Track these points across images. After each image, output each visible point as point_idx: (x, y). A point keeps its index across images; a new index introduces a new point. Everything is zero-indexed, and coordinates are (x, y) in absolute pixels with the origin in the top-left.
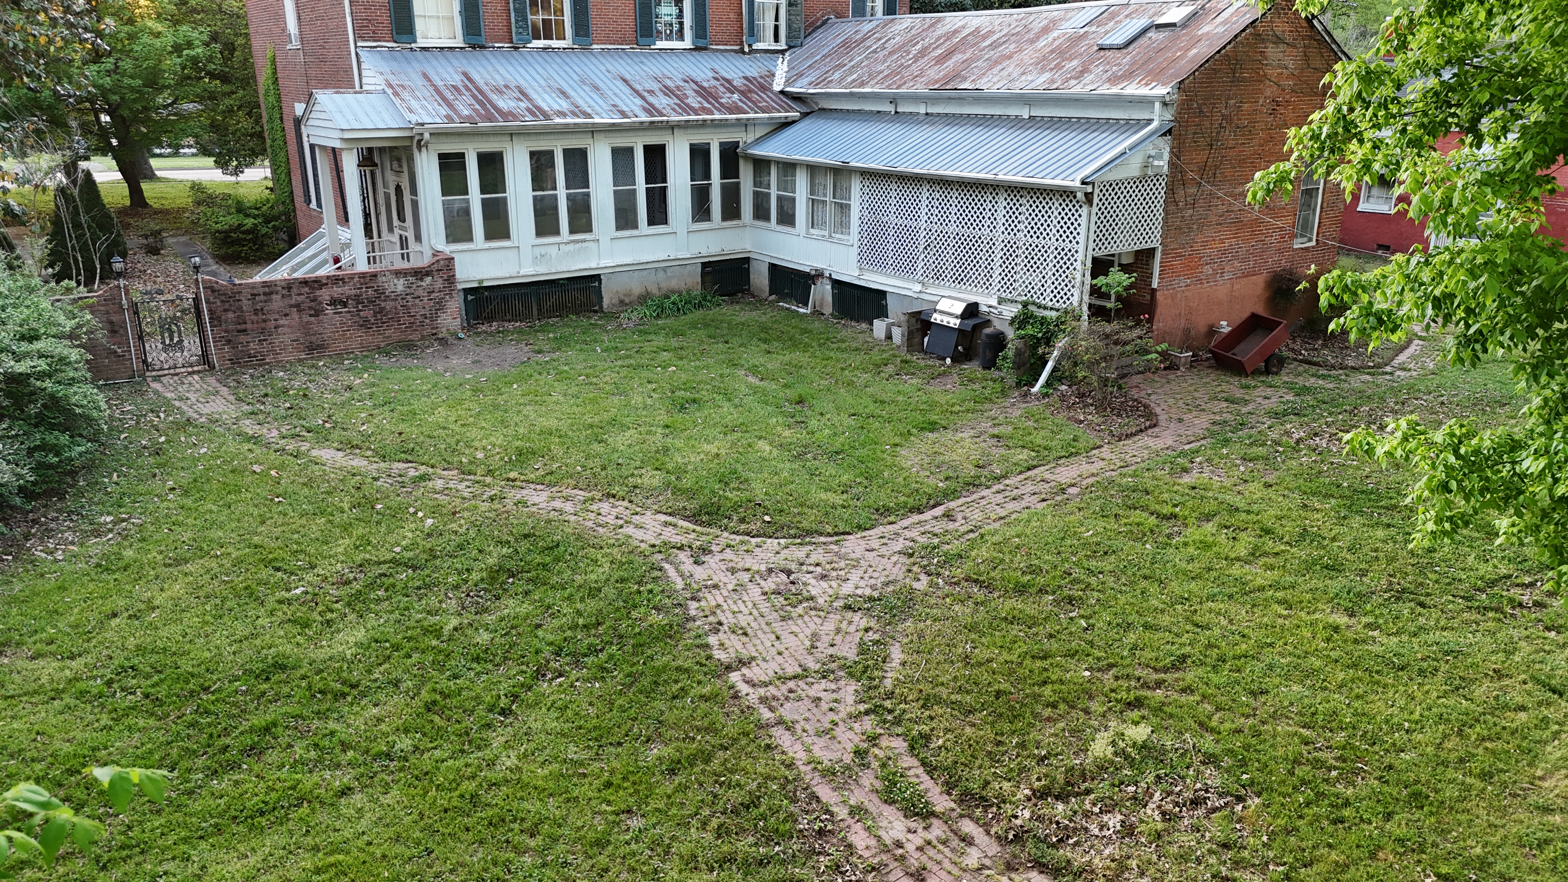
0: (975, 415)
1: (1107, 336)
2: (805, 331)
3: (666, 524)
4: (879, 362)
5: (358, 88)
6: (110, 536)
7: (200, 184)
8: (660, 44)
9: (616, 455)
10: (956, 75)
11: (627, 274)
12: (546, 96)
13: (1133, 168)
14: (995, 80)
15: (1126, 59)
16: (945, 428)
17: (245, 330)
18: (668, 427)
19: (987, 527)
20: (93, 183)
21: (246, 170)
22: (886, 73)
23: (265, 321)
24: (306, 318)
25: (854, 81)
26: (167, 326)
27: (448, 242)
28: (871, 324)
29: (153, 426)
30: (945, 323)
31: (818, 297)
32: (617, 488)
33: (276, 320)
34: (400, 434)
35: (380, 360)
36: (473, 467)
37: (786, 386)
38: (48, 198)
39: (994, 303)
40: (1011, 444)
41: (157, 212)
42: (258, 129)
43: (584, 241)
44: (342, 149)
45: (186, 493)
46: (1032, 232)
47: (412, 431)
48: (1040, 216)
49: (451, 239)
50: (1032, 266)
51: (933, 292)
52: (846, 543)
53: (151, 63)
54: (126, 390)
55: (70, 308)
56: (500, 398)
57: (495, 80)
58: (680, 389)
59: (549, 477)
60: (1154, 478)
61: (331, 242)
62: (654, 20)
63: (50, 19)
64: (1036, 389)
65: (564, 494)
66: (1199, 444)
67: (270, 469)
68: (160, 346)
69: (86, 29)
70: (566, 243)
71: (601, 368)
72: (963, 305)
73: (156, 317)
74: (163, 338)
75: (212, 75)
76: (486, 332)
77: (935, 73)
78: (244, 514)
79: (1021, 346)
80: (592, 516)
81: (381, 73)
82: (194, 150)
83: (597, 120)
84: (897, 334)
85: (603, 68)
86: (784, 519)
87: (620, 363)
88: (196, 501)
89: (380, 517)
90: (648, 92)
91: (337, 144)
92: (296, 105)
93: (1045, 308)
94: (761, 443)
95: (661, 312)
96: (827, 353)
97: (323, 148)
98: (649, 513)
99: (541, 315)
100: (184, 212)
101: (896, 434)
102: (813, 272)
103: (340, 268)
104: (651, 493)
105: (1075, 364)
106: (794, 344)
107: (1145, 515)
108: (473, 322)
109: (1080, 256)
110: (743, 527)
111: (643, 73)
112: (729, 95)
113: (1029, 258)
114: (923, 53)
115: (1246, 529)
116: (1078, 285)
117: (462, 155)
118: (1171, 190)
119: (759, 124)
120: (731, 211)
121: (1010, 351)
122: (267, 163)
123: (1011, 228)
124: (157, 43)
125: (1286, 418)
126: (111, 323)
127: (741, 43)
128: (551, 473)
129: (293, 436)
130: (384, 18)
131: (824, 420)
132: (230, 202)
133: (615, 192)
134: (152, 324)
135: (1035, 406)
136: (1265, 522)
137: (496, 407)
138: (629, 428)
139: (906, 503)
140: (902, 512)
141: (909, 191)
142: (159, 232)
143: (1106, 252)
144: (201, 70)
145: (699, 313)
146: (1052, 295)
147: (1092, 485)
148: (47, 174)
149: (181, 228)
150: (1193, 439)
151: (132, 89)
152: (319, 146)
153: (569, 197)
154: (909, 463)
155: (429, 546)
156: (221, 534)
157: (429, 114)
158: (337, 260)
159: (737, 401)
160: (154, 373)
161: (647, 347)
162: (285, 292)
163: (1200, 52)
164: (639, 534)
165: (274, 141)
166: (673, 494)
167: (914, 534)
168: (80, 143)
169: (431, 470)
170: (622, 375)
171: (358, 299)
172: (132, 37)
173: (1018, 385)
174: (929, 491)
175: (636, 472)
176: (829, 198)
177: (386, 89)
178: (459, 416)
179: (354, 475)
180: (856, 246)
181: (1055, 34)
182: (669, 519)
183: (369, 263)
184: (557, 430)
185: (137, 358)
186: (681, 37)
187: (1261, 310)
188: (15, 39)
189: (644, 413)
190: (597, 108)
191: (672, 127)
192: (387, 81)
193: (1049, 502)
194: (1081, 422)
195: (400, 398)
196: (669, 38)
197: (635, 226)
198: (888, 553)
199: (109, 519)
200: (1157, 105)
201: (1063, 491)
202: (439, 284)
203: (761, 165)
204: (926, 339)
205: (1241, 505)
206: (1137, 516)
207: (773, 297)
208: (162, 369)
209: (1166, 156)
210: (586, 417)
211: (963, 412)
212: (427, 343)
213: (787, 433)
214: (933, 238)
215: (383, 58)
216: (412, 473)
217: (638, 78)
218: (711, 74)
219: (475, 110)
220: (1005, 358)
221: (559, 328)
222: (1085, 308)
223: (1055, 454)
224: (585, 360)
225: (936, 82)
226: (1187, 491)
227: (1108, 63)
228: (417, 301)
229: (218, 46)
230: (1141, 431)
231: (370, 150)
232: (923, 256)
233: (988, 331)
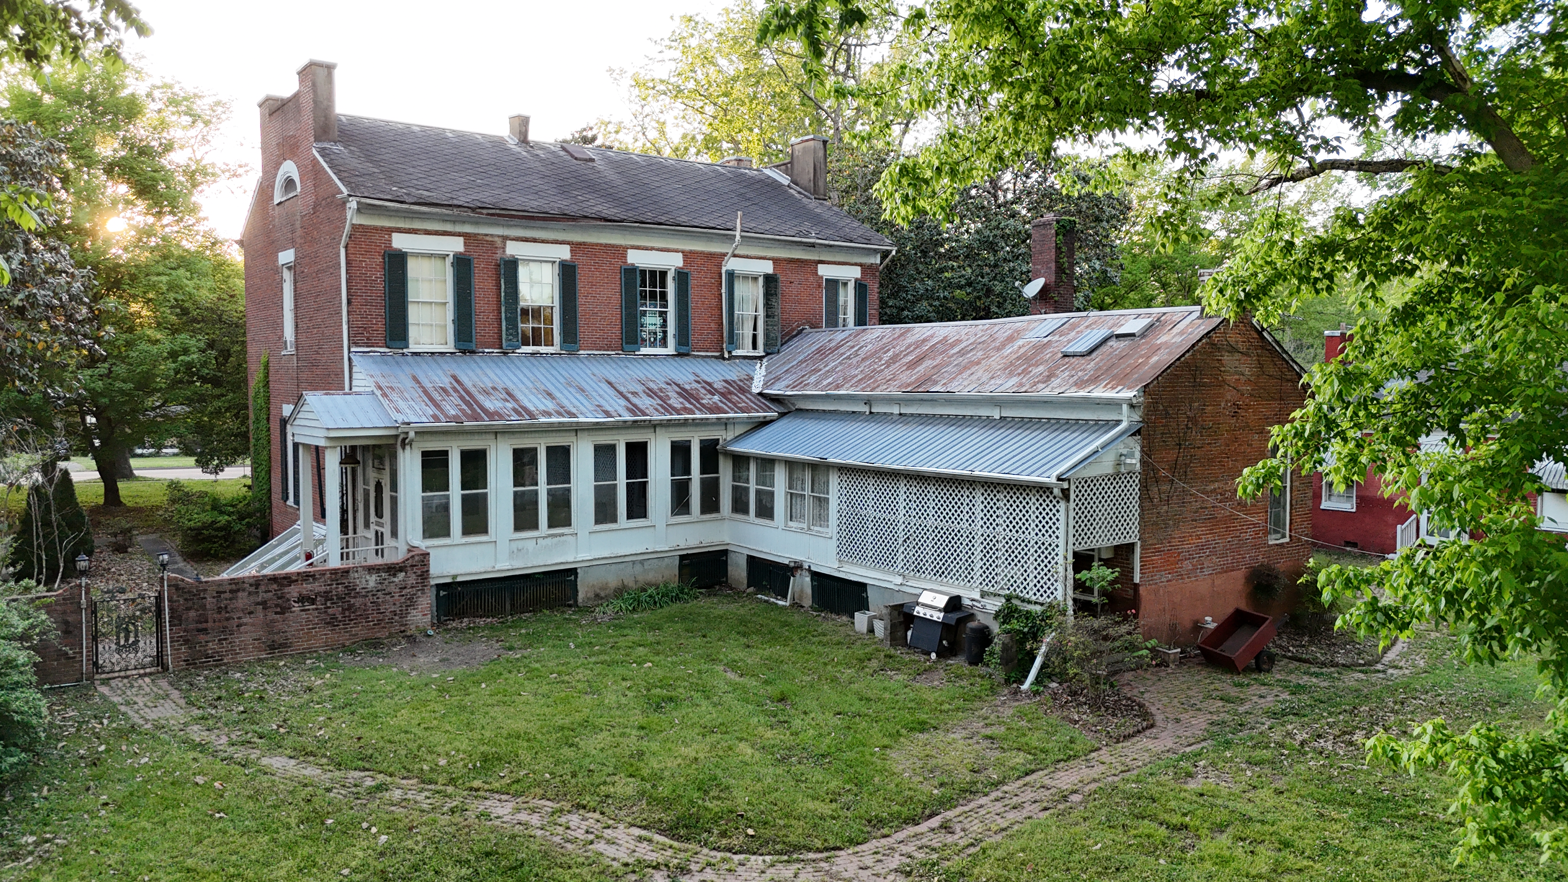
0: (965, 714)
1: (1096, 632)
2: (786, 624)
3: (640, 839)
4: (863, 657)
5: (347, 390)
6: (30, 859)
7: (178, 482)
8: (644, 351)
9: (588, 760)
10: (927, 379)
11: (604, 568)
12: (532, 397)
13: (1106, 466)
14: (965, 383)
15: (1090, 365)
16: (935, 728)
17: (206, 629)
18: (643, 728)
19: (988, 840)
20: (70, 481)
21: (226, 469)
22: (859, 377)
23: (228, 619)
24: (271, 616)
25: (829, 384)
26: (124, 626)
27: (424, 537)
28: (853, 617)
29: (94, 733)
30: (928, 617)
31: (797, 589)
32: (588, 798)
33: (239, 618)
34: (359, 739)
35: (345, 659)
36: (434, 776)
37: (767, 682)
38: (20, 497)
39: (977, 596)
40: (1005, 746)
41: (129, 510)
42: (243, 429)
43: (563, 535)
44: (326, 447)
45: (120, 809)
46: (1011, 527)
47: (371, 736)
48: (1017, 511)
49: (427, 535)
50: (1013, 558)
51: (914, 584)
52: (838, 861)
53: (145, 368)
54: (71, 694)
55: (25, 608)
56: (467, 698)
57: (484, 383)
58: (656, 687)
59: (515, 786)
60: (1159, 784)
61: (305, 538)
62: (639, 329)
63: (51, 327)
64: (1025, 686)
65: (531, 805)
66: (1200, 746)
67: (214, 780)
68: (114, 647)
69: (85, 336)
70: (544, 538)
71: (573, 665)
72: (946, 598)
73: (114, 616)
74: (118, 638)
75: (204, 380)
76: (456, 629)
77: (907, 377)
78: (179, 832)
79: (1007, 641)
80: (560, 830)
81: (372, 376)
82: (176, 451)
83: (582, 419)
84: (880, 628)
85: (589, 372)
86: (769, 833)
87: (593, 659)
88: (129, 818)
89: (330, 834)
90: (632, 393)
91: (322, 443)
92: (285, 406)
93: (1029, 602)
94: (742, 745)
95: (637, 605)
96: (809, 647)
97: (307, 446)
98: (621, 826)
99: (515, 610)
100: (157, 510)
101: (884, 735)
102: (792, 565)
103: (311, 564)
104: (624, 803)
105: (1065, 661)
106: (773, 638)
107: (1154, 825)
108: (443, 618)
109: (1061, 551)
110: (724, 841)
111: (627, 376)
112: (709, 396)
113: (1010, 551)
114: (894, 359)
115: (1263, 841)
116: (1061, 579)
117: (446, 453)
118: (1144, 487)
119: (739, 423)
120: (710, 504)
121: (997, 646)
122: (248, 462)
123: (989, 521)
124: (154, 349)
125: (1285, 718)
126: (66, 623)
127: (722, 350)
128: (518, 781)
129: (243, 744)
130: (379, 325)
131: (808, 719)
132: (207, 499)
133: (596, 487)
134: (109, 623)
135: (1026, 704)
136: (1282, 833)
137: (462, 708)
138: (601, 730)
139: (900, 813)
140: (896, 823)
141: (887, 486)
142: (129, 530)
143: (1086, 547)
144: (194, 374)
145: (676, 606)
146: (1035, 589)
147: (1095, 792)
148: (24, 473)
149: (152, 526)
150: (1193, 740)
151: (122, 392)
152: (304, 445)
153: (549, 492)
154: (901, 767)
155: (380, 867)
156: (151, 856)
157: (416, 413)
158: (309, 556)
159: (715, 699)
160: (103, 676)
161: (622, 642)
162: (252, 589)
163: (1161, 359)
164: (611, 851)
165: (258, 440)
166: (649, 804)
167: (909, 849)
168: (61, 444)
169: (389, 779)
170: (595, 672)
171: (327, 596)
172: (129, 344)
173: (1007, 682)
174: (924, 799)
175: (608, 780)
176: (807, 492)
177: (376, 391)
178: (423, 718)
179: (305, 785)
180: (835, 539)
181: (1020, 342)
182: (643, 833)
183: (342, 559)
184: (525, 733)
185: (88, 660)
186: (664, 343)
187: (1243, 606)
188: (14, 345)
189: (618, 713)
190: (582, 408)
191: (654, 426)
192: (377, 383)
193: (1051, 811)
194: (1076, 722)
195: (362, 699)
196: (653, 345)
197: (614, 520)
198: (883, 872)
199: (31, 839)
200: (1125, 407)
201: (1065, 798)
202: (412, 580)
203: (740, 461)
204: (909, 633)
205: (1254, 814)
206: (1146, 827)
207: (751, 589)
208: (112, 671)
209: (1138, 455)
210: (556, 718)
211: (953, 711)
212: (395, 640)
213: (769, 734)
214: (912, 531)
215: (375, 362)
216: (369, 782)
217: (622, 380)
218: (693, 378)
219: (462, 410)
220: (992, 654)
221: (531, 623)
222: (1070, 603)
223: (1052, 757)
224: (558, 657)
225: (909, 385)
226: (1194, 798)
227: (1073, 369)
228: (388, 597)
229: (214, 353)
230: (1139, 732)
231: (353, 448)
232: (902, 549)
233: (972, 625)
